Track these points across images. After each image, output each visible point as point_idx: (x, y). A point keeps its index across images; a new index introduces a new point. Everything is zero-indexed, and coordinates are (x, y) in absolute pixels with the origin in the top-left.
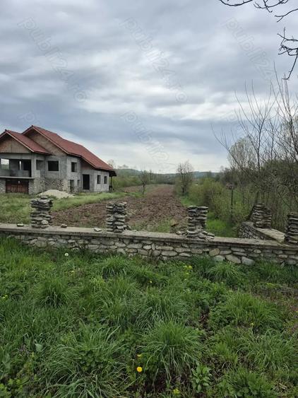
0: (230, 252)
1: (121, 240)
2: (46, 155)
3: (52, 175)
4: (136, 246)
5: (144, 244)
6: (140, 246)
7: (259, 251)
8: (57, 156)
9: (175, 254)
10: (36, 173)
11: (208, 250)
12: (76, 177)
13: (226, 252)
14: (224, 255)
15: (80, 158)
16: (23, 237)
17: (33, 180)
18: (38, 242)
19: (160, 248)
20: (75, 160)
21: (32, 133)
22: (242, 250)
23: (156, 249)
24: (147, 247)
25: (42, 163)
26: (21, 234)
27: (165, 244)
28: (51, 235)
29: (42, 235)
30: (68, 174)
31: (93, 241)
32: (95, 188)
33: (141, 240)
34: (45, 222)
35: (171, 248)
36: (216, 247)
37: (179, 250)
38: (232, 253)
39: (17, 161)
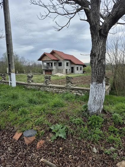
0: (78, 92)
1: (48, 87)
2: (58, 60)
3: (60, 68)
4: (52, 89)
5: (54, 89)
6: (53, 89)
7: (87, 92)
8: (61, 61)
9: (62, 92)
10: (54, 67)
11: (71, 91)
12: (69, 68)
13: (77, 92)
14: (76, 93)
15: (70, 61)
16: (26, 86)
17: (53, 70)
18: (29, 87)
19: (58, 90)
20: (68, 62)
21: (53, 53)
22: (81, 91)
23: (57, 90)
24: (55, 90)
25: (57, 64)
26: (25, 85)
27: (59, 89)
28: (32, 85)
29: (30, 85)
30: (65, 67)
31: (41, 87)
32: (76, 72)
33: (53, 87)
34: (30, 81)
35: (61, 90)
36: (74, 90)
37: (63, 90)
38: (79, 92)
39: (49, 63)
